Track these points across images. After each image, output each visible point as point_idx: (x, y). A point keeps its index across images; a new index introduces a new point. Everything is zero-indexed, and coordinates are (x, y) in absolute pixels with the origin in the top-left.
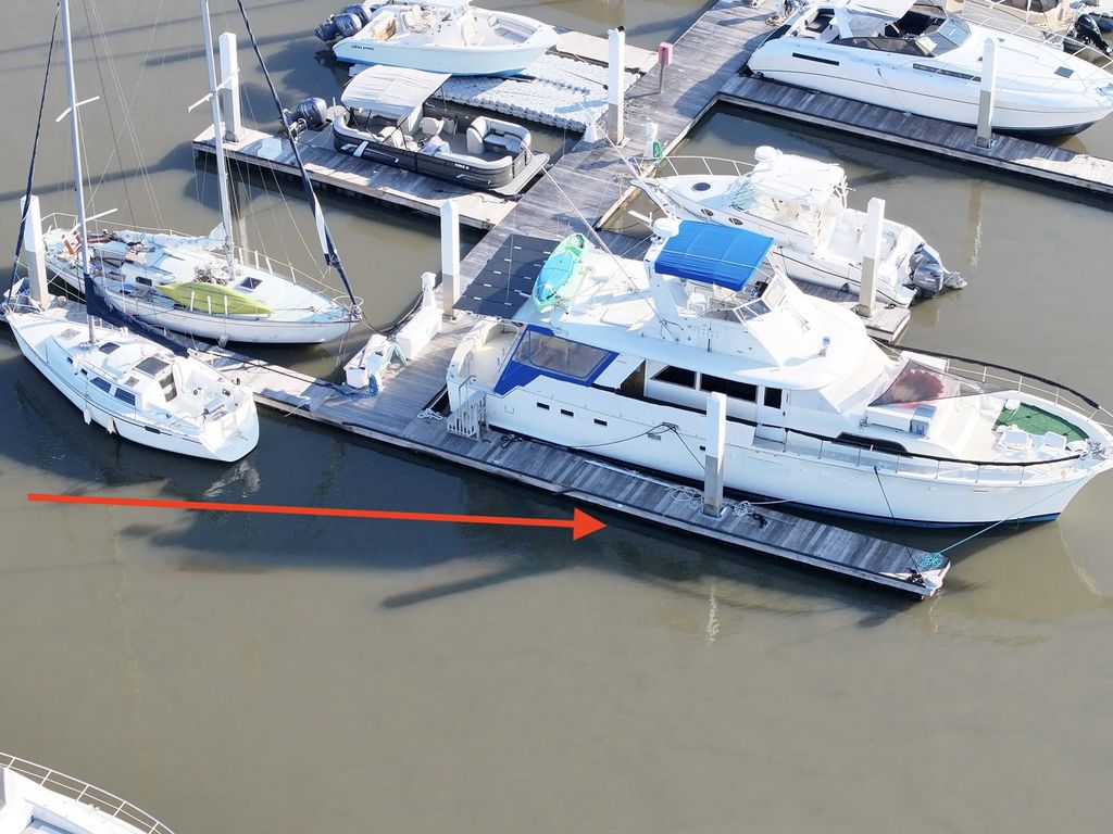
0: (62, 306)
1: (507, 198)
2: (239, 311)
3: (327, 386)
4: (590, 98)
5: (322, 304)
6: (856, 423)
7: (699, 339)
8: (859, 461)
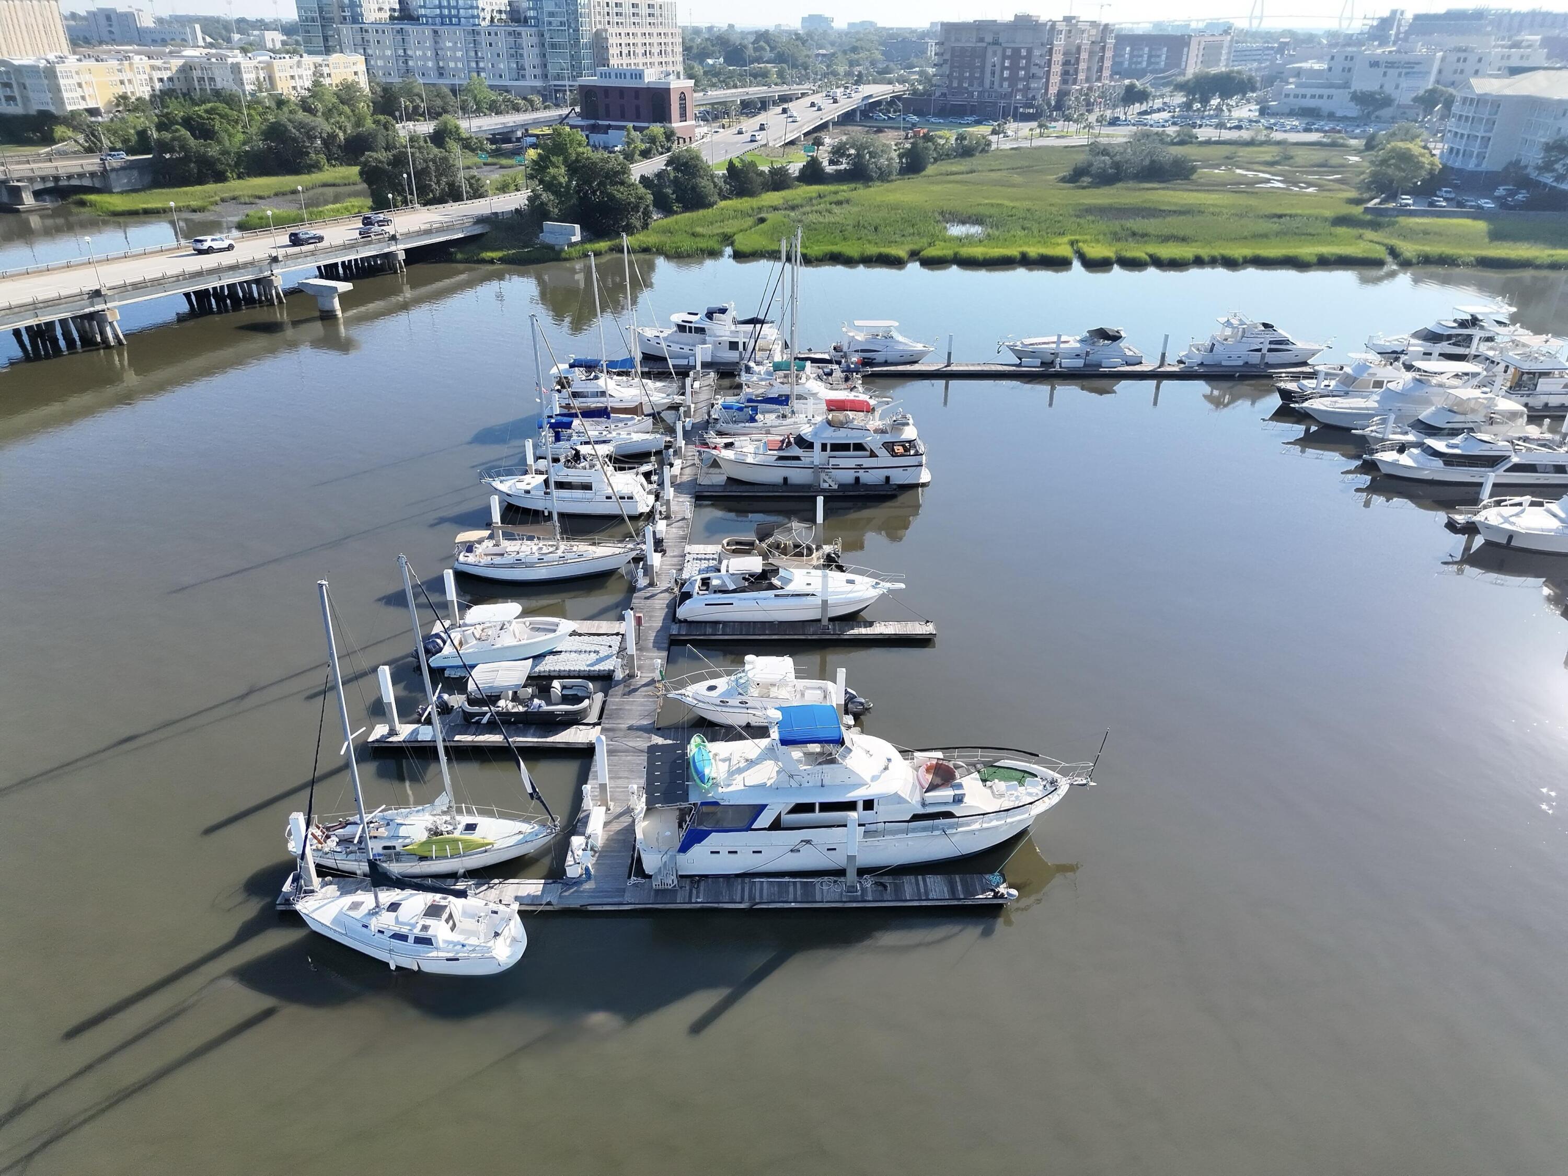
0: (331, 883)
1: (594, 725)
2: (471, 848)
3: (554, 882)
4: (602, 655)
5: (526, 828)
6: (920, 806)
7: (815, 781)
8: (933, 829)
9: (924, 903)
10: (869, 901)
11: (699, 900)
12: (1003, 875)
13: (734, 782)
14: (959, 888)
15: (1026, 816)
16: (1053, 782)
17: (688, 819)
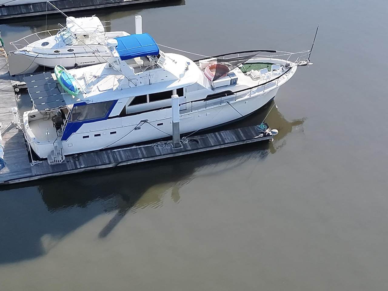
6: (211, 90)
7: (145, 81)
8: (221, 102)
9: (223, 147)
10: (190, 150)
11: (82, 166)
12: (266, 124)
13: (92, 90)
14: (242, 135)
15: (275, 87)
16: (287, 66)
17: (66, 117)
